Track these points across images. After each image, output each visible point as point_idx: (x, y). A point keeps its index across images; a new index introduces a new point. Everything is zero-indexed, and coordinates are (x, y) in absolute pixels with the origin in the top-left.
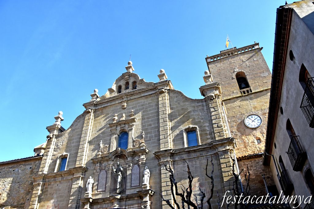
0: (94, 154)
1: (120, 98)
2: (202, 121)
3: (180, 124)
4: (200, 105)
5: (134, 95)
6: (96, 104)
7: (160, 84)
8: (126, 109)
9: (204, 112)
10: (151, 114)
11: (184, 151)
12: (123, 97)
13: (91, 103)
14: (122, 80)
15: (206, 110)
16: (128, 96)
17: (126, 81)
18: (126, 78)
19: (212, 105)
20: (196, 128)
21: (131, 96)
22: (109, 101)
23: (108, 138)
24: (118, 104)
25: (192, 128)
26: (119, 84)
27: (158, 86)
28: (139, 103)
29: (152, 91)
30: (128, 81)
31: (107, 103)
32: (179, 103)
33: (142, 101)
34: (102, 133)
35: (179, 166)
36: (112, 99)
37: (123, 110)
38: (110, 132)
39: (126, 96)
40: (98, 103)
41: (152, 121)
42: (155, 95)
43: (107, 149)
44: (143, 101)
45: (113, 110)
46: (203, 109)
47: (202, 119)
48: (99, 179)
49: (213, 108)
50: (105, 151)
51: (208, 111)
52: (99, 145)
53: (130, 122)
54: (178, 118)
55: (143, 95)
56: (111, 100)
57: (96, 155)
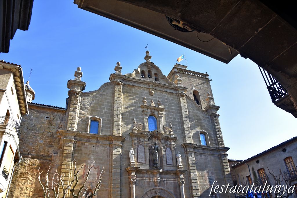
0: (129, 126)
1: (147, 83)
2: (209, 129)
3: (196, 126)
4: (207, 117)
5: (159, 87)
6: (125, 79)
7: (181, 88)
8: (153, 96)
9: (210, 123)
10: (175, 109)
11: (202, 148)
12: (150, 84)
13: (121, 76)
14: (145, 67)
15: (211, 123)
16: (154, 85)
17: (149, 70)
18: (150, 67)
19: (215, 121)
20: (206, 133)
21: (156, 86)
22: (137, 82)
23: (141, 117)
24: (146, 89)
25: (204, 132)
26: (143, 69)
27: (179, 89)
28: (163, 96)
29: (173, 90)
30: (151, 70)
31: (134, 83)
32: (193, 110)
33: (166, 95)
34: (133, 110)
35: (198, 157)
36: (140, 82)
37: (151, 96)
38: (141, 112)
39: (152, 85)
40: (127, 79)
41: (176, 116)
42: (175, 95)
43: (141, 126)
44: (167, 95)
45: (142, 92)
46: (209, 122)
47: (209, 128)
48: (138, 152)
49: (216, 123)
50: (140, 128)
51: (212, 124)
52: (133, 120)
53: (160, 110)
54: (194, 121)
55: (165, 90)
56: (139, 81)
57: (132, 129)
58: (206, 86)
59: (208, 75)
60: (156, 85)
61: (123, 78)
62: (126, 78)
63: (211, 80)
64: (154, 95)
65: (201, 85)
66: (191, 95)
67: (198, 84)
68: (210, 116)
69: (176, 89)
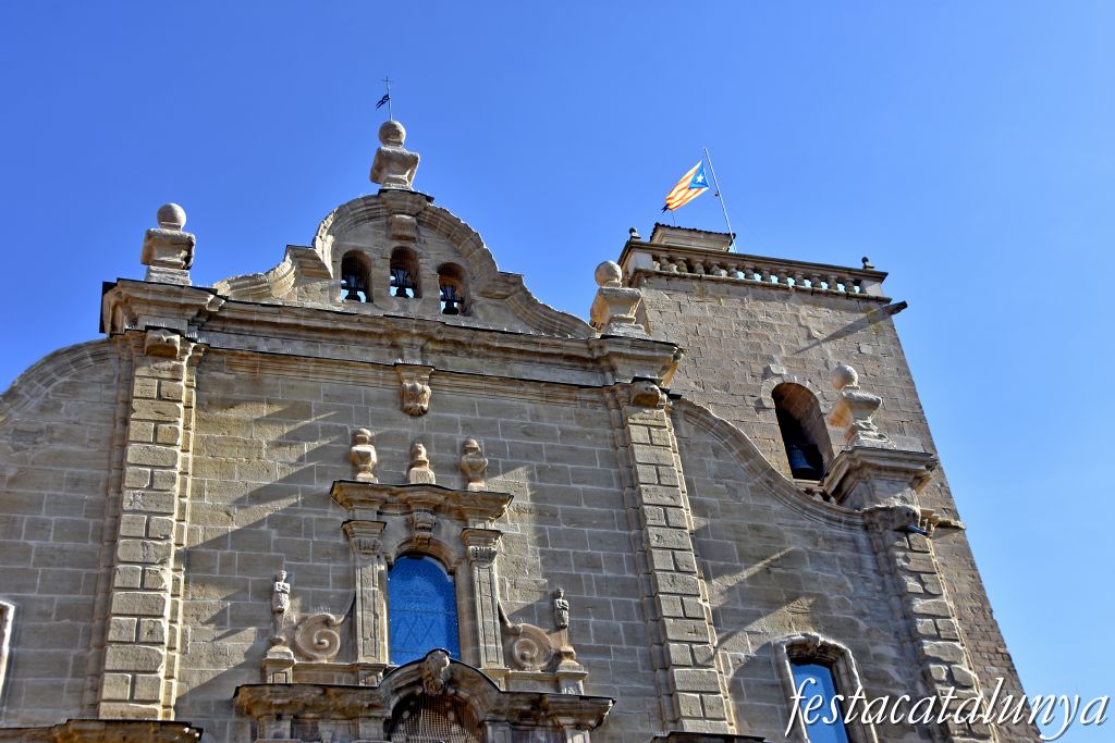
0: (240, 644)
1: (381, 336)
2: (862, 625)
3: (754, 608)
4: (840, 539)
5: (470, 355)
6: (212, 317)
7: (632, 347)
8: (424, 419)
9: (866, 579)
10: (590, 498)
12: (403, 340)
13: (179, 295)
14: (367, 227)
15: (873, 576)
16: (430, 346)
17: (397, 244)
18: (403, 225)
19: (906, 559)
20: (842, 653)
21: (450, 348)
22: (309, 329)
23: (334, 568)
24: (370, 372)
25: (825, 647)
26: (351, 244)
27: (620, 355)
28: (504, 410)
29: (573, 367)
30: (412, 246)
31: (287, 339)
32: (733, 492)
33: (525, 404)
34: (273, 521)
36: (329, 325)
37: (410, 420)
38: (335, 533)
39: (419, 341)
40: (226, 314)
41: (599, 541)
42: (595, 397)
43: (331, 637)
44: (528, 407)
45: (339, 398)
46: (860, 566)
47: (862, 615)
49: (917, 575)
50: (319, 647)
51: (883, 584)
52: (270, 593)
53: (473, 512)
54: (738, 570)
55: (519, 369)
56: (320, 324)
57: (258, 662)
58: (865, 349)
59: (880, 277)
60: (443, 342)
61: (201, 311)
62: (222, 308)
63: (903, 305)
64: (430, 413)
65: (828, 348)
66: (761, 416)
67: (810, 337)
68: (866, 528)
69: (596, 361)
